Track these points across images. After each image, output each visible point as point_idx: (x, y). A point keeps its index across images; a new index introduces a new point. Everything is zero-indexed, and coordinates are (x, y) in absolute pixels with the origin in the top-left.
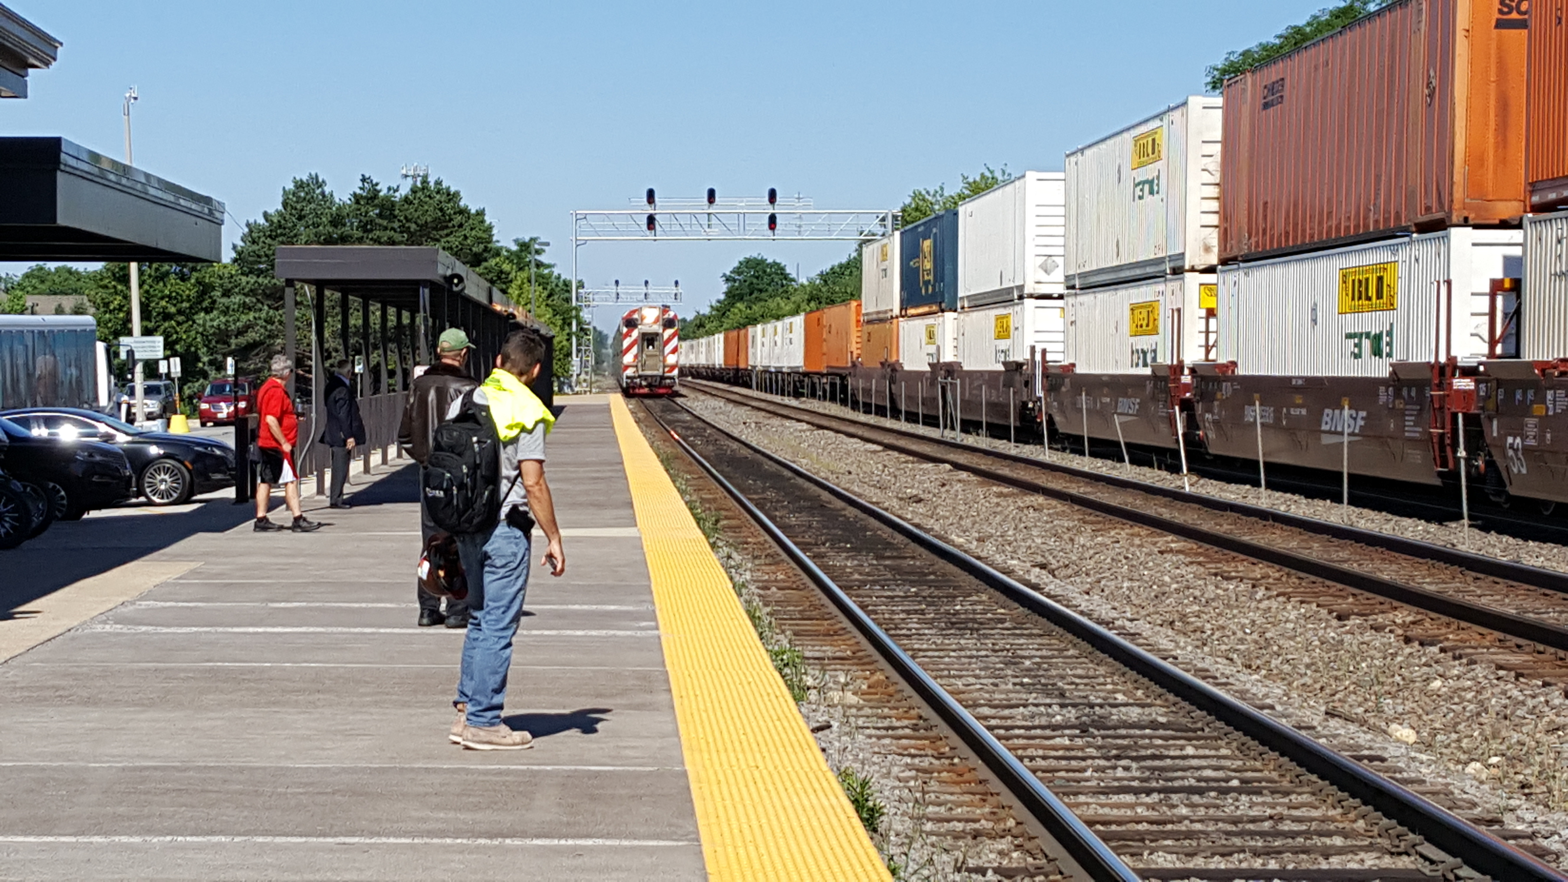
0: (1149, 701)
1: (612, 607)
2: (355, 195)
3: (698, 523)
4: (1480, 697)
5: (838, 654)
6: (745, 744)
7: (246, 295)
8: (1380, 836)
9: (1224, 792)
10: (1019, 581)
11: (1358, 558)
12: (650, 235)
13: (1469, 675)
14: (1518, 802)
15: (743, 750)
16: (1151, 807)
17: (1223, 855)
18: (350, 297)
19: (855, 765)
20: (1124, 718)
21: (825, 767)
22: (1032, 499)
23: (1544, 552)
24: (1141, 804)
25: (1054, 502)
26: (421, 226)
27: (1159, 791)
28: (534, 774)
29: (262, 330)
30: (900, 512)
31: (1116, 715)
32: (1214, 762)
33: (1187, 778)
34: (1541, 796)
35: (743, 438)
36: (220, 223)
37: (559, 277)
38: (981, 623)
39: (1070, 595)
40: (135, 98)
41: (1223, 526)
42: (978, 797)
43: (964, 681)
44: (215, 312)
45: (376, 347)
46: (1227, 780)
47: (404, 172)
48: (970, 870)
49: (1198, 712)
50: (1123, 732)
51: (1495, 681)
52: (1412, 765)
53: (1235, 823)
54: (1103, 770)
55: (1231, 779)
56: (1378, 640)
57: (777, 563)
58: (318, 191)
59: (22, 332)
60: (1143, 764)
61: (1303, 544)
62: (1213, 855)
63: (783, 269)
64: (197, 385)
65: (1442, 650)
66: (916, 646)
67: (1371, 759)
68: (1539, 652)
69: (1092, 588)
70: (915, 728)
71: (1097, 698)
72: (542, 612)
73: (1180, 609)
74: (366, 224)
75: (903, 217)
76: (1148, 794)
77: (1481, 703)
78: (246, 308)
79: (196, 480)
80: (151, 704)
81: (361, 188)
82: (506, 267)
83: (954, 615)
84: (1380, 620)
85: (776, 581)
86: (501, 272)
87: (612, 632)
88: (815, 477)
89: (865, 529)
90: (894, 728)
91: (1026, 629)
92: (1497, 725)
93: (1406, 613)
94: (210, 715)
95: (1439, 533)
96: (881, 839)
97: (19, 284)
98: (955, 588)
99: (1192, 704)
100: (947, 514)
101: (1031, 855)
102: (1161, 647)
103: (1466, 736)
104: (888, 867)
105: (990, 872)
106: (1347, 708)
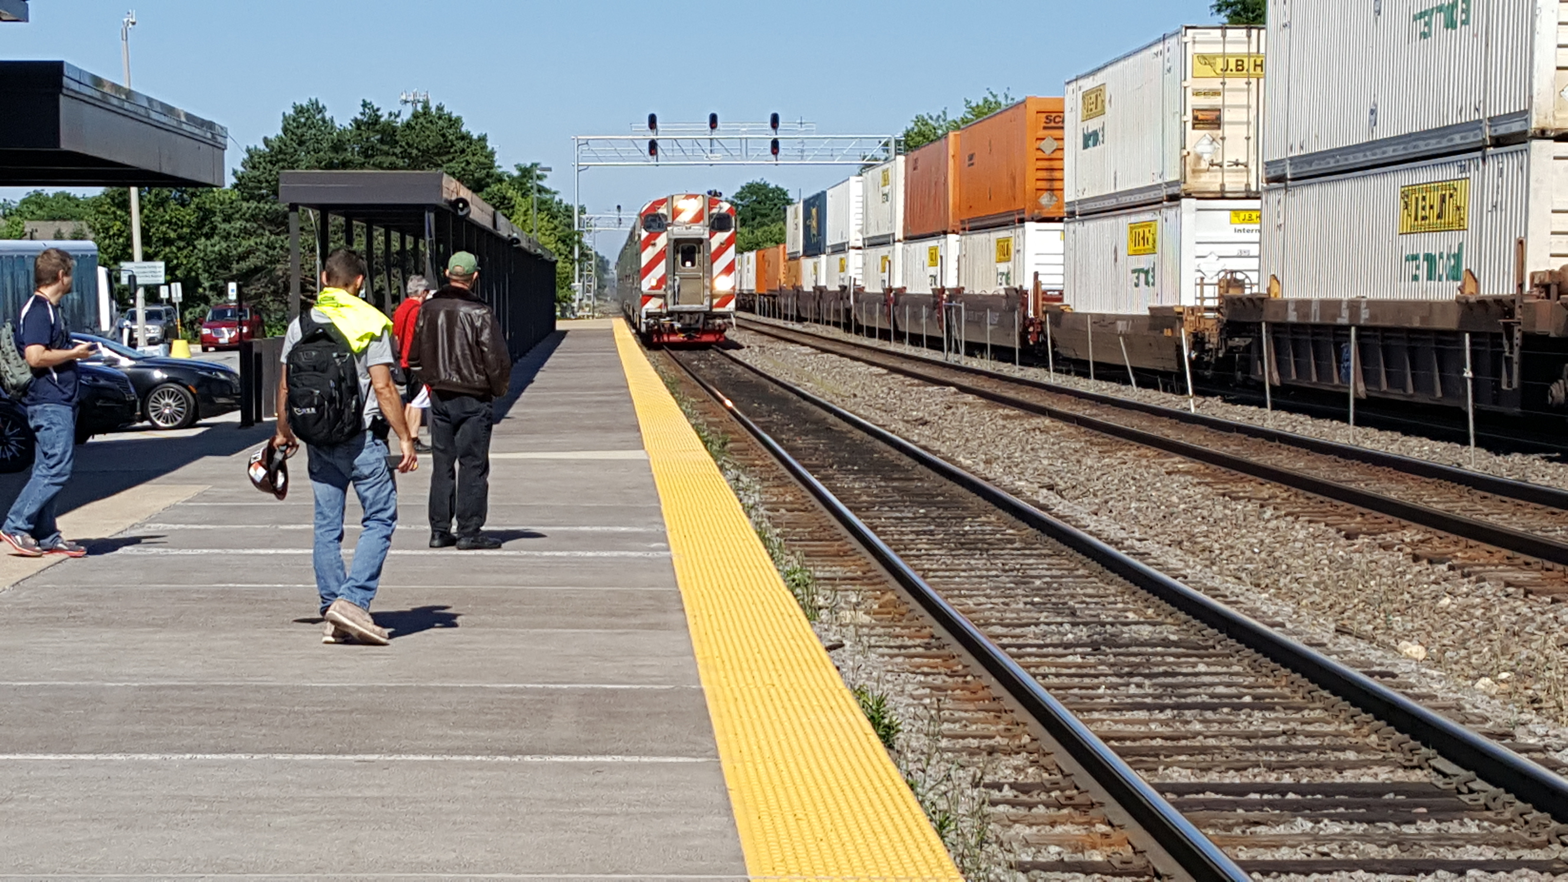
0: (1160, 619)
1: (623, 529)
2: (356, 120)
3: (706, 446)
4: (1488, 614)
5: (849, 574)
6: (760, 662)
7: (247, 221)
8: (1393, 750)
9: (1237, 708)
10: (1028, 501)
11: (1365, 477)
12: (652, 160)
13: (1478, 593)
14: (1528, 717)
15: (759, 670)
16: (1164, 723)
17: (1237, 770)
18: (355, 222)
19: (868, 683)
20: (1136, 636)
21: (840, 684)
22: (1039, 421)
23: (1550, 471)
24: (1155, 720)
25: (1060, 424)
26: (423, 151)
27: (1172, 707)
28: (551, 693)
29: (264, 256)
30: (906, 434)
31: (1127, 633)
32: (1226, 679)
33: (1200, 694)
34: (1552, 711)
35: (747, 362)
36: (223, 148)
37: (561, 201)
38: (990, 544)
39: (1079, 516)
40: (133, 23)
41: (1229, 448)
42: (992, 714)
43: (974, 600)
44: (216, 238)
45: (379, 273)
46: (1240, 697)
47: (404, 97)
48: (986, 786)
49: (1209, 630)
50: (1134, 649)
51: (1504, 599)
52: (1423, 680)
53: (1248, 738)
54: (1115, 687)
55: (1245, 695)
56: (1385, 558)
57: (785, 485)
58: (319, 117)
59: (23, 257)
60: (1155, 681)
61: (1310, 464)
62: (1228, 770)
63: (785, 194)
64: (198, 310)
65: (1451, 568)
66: (926, 566)
67: (1382, 675)
68: (1548, 570)
69: (1099, 509)
70: (927, 647)
71: (1107, 617)
72: (553, 533)
73: (1188, 529)
74: (367, 149)
75: (906, 143)
76: (1161, 711)
77: (1490, 620)
78: (247, 233)
79: (200, 405)
80: (163, 626)
81: (362, 114)
82: (510, 193)
83: (963, 535)
84: (1389, 539)
85: (784, 502)
86: (504, 198)
87: (623, 553)
88: (822, 400)
89: (873, 451)
90: (906, 647)
91: (1036, 549)
92: (1506, 642)
93: (1415, 531)
94: (223, 635)
95: (1445, 453)
96: (897, 755)
97: (17, 210)
98: (964, 509)
99: (1203, 622)
100: (953, 436)
101: (1047, 770)
102: (1170, 566)
103: (1476, 653)
104: (907, 781)
105: (1006, 787)
106: (1356, 625)
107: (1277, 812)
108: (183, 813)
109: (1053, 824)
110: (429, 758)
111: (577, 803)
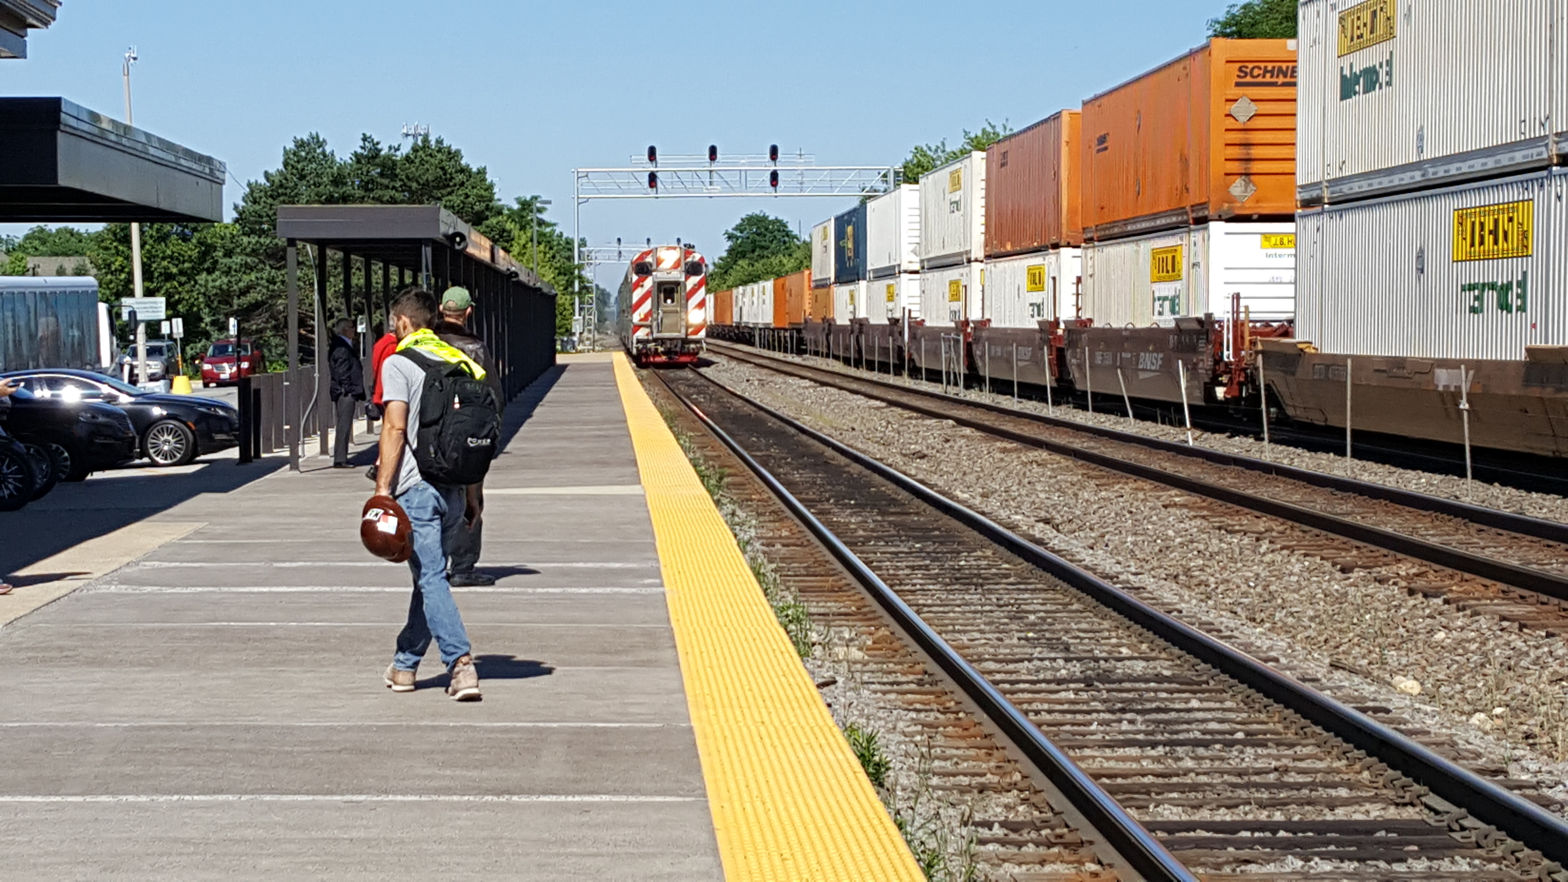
0: (1153, 654)
1: (617, 565)
2: (356, 154)
3: (702, 481)
4: (1484, 648)
5: (843, 610)
6: (751, 699)
7: (247, 255)
8: (1385, 787)
9: (1229, 744)
10: (1023, 536)
11: (1361, 510)
12: (652, 193)
13: (1474, 626)
14: (1522, 752)
15: (749, 706)
16: (1157, 760)
17: (1228, 807)
18: (352, 256)
19: (861, 721)
20: (1130, 671)
21: (831, 722)
22: (1036, 453)
23: (1547, 503)
24: (1147, 757)
25: (1057, 457)
26: (422, 185)
27: (1165, 744)
28: (540, 731)
29: (264, 291)
30: (904, 468)
31: (1120, 669)
32: (1219, 715)
33: (1192, 730)
34: (1546, 747)
35: (746, 395)
36: (221, 183)
37: (561, 235)
38: (986, 579)
39: (1074, 550)
40: (135, 59)
41: (1228, 480)
42: (984, 751)
43: (968, 635)
44: (217, 273)
45: (378, 307)
46: (1232, 733)
47: (405, 131)
48: (976, 824)
49: (1203, 665)
50: (1128, 685)
51: (1499, 633)
52: (1417, 716)
53: (1240, 775)
54: (1108, 723)
55: (1237, 731)
56: (1382, 592)
57: (781, 520)
58: (319, 151)
59: (24, 293)
60: (1147, 717)
61: (1307, 498)
62: (1219, 807)
63: (785, 226)
64: (199, 345)
65: (1447, 602)
66: (921, 602)
67: (1376, 710)
68: (1543, 603)
69: (1097, 543)
70: (920, 683)
71: (1102, 652)
72: (547, 570)
73: (1184, 563)
74: (367, 183)
75: (904, 173)
76: (1153, 748)
77: (1485, 654)
78: (249, 268)
79: (199, 442)
80: (156, 665)
81: (362, 148)
82: (509, 226)
83: (959, 570)
84: (1384, 572)
85: (781, 537)
86: (504, 231)
87: (616, 589)
88: (819, 434)
89: (869, 485)
90: (898, 683)
91: (1031, 584)
92: (1500, 676)
93: (1410, 565)
94: (215, 674)
95: (1442, 485)
96: (887, 793)
97: (20, 246)
98: (959, 544)
99: (1196, 656)
100: (951, 470)
101: (1037, 808)
102: (1165, 601)
103: (1470, 688)
104: (895, 821)
105: (996, 826)
106: (1351, 659)
107: (1268, 850)
108: (170, 854)
109: (1042, 863)
110: (417, 798)
111: (564, 843)
